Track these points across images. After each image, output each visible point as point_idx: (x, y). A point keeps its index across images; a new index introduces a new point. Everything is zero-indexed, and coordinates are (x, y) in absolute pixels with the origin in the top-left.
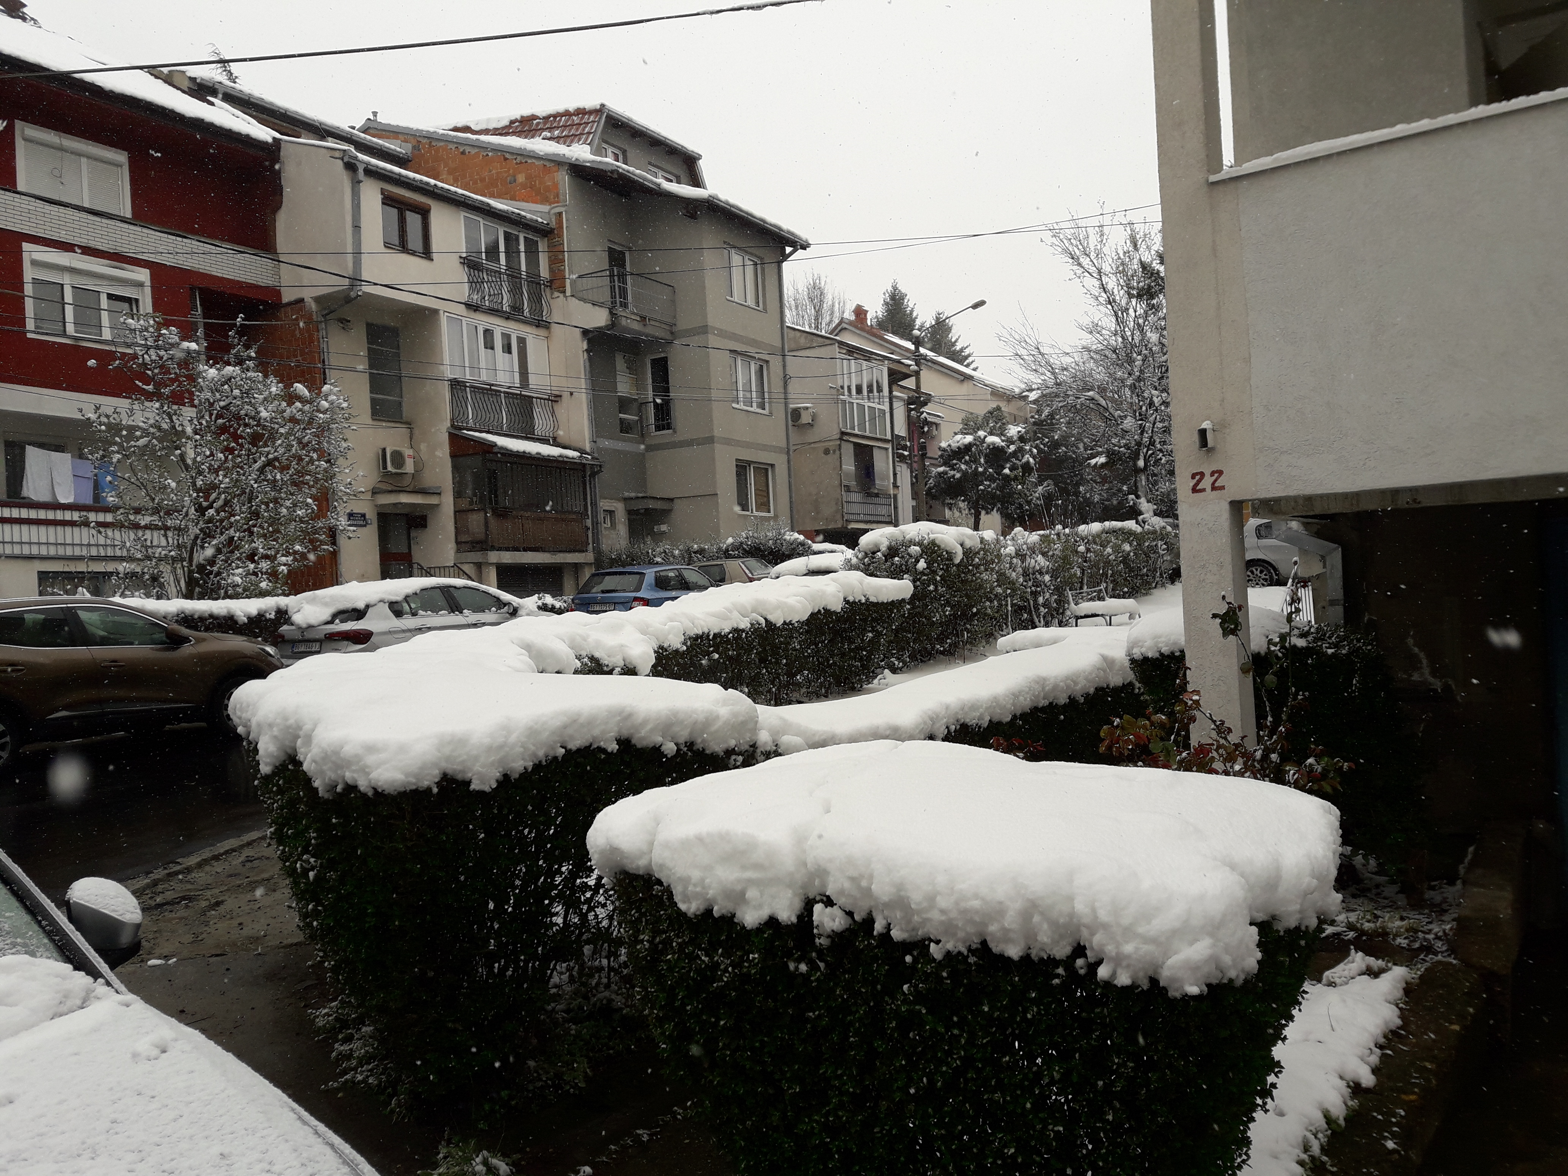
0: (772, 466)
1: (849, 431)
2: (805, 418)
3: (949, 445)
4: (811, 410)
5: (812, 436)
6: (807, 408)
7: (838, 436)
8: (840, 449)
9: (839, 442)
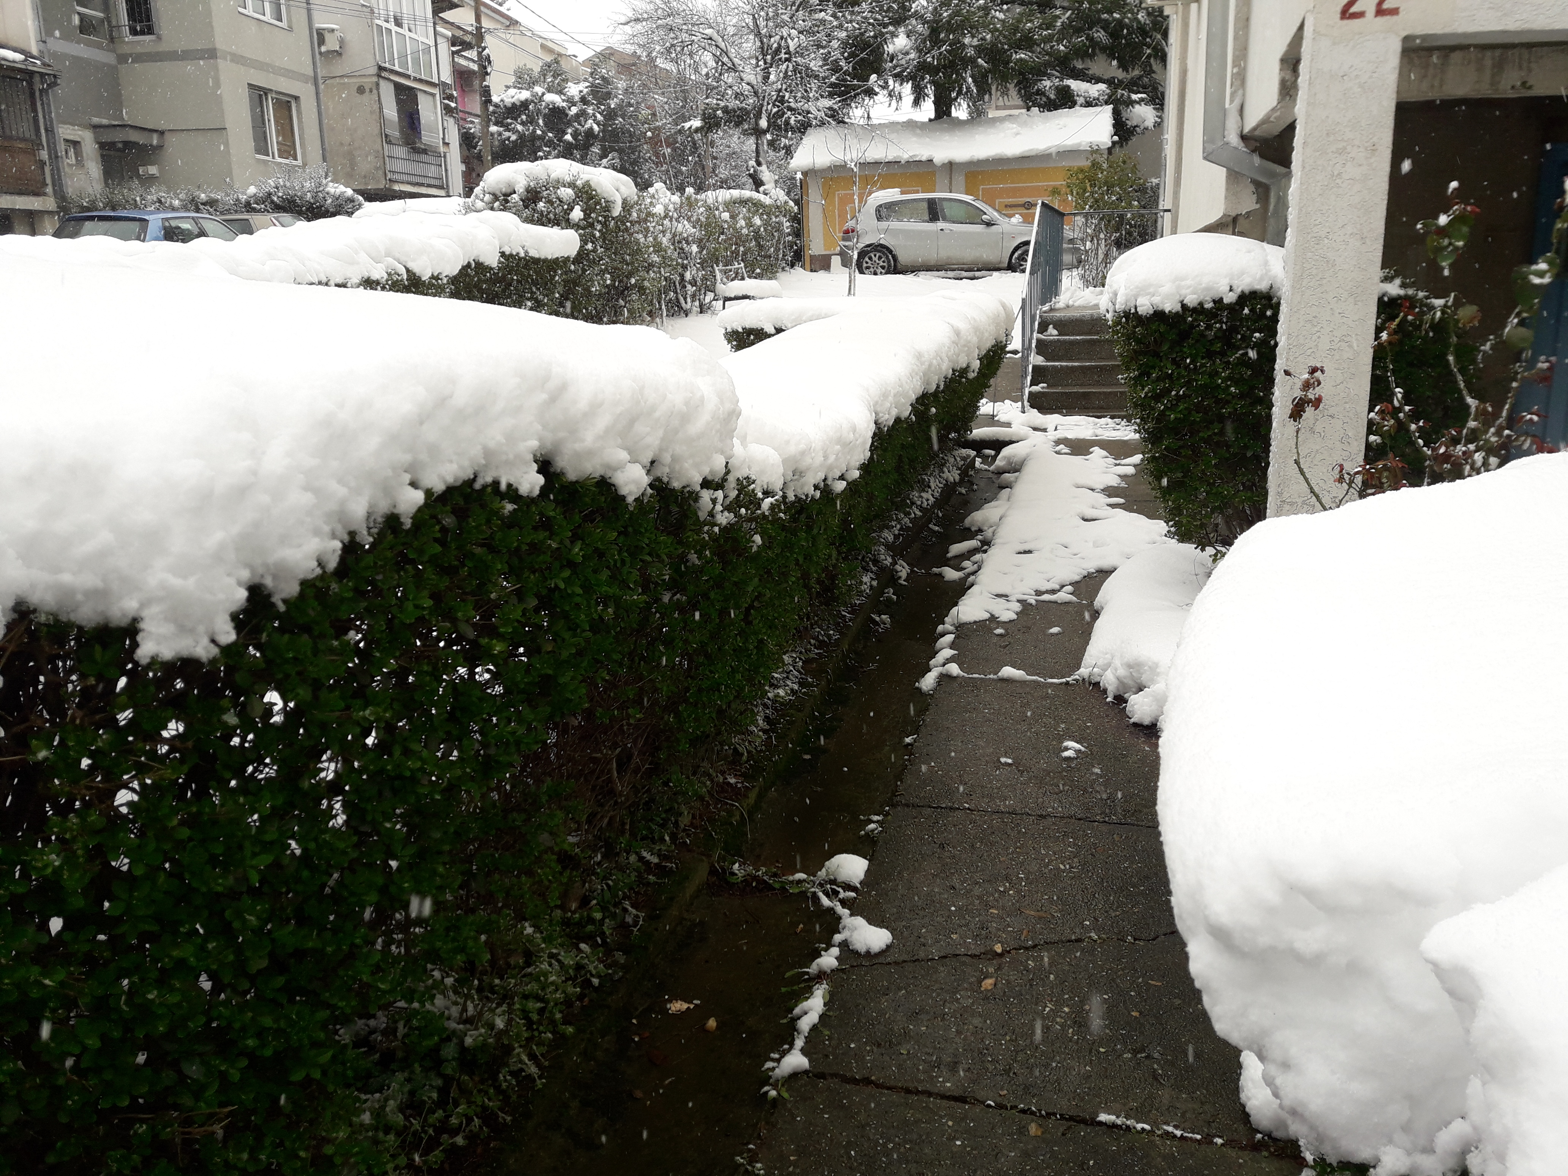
0: (296, 98)
1: (387, 65)
2: (331, 44)
3: (502, 100)
4: (338, 34)
5: (340, 68)
6: (333, 30)
7: (374, 71)
8: (378, 89)
9: (375, 79)
